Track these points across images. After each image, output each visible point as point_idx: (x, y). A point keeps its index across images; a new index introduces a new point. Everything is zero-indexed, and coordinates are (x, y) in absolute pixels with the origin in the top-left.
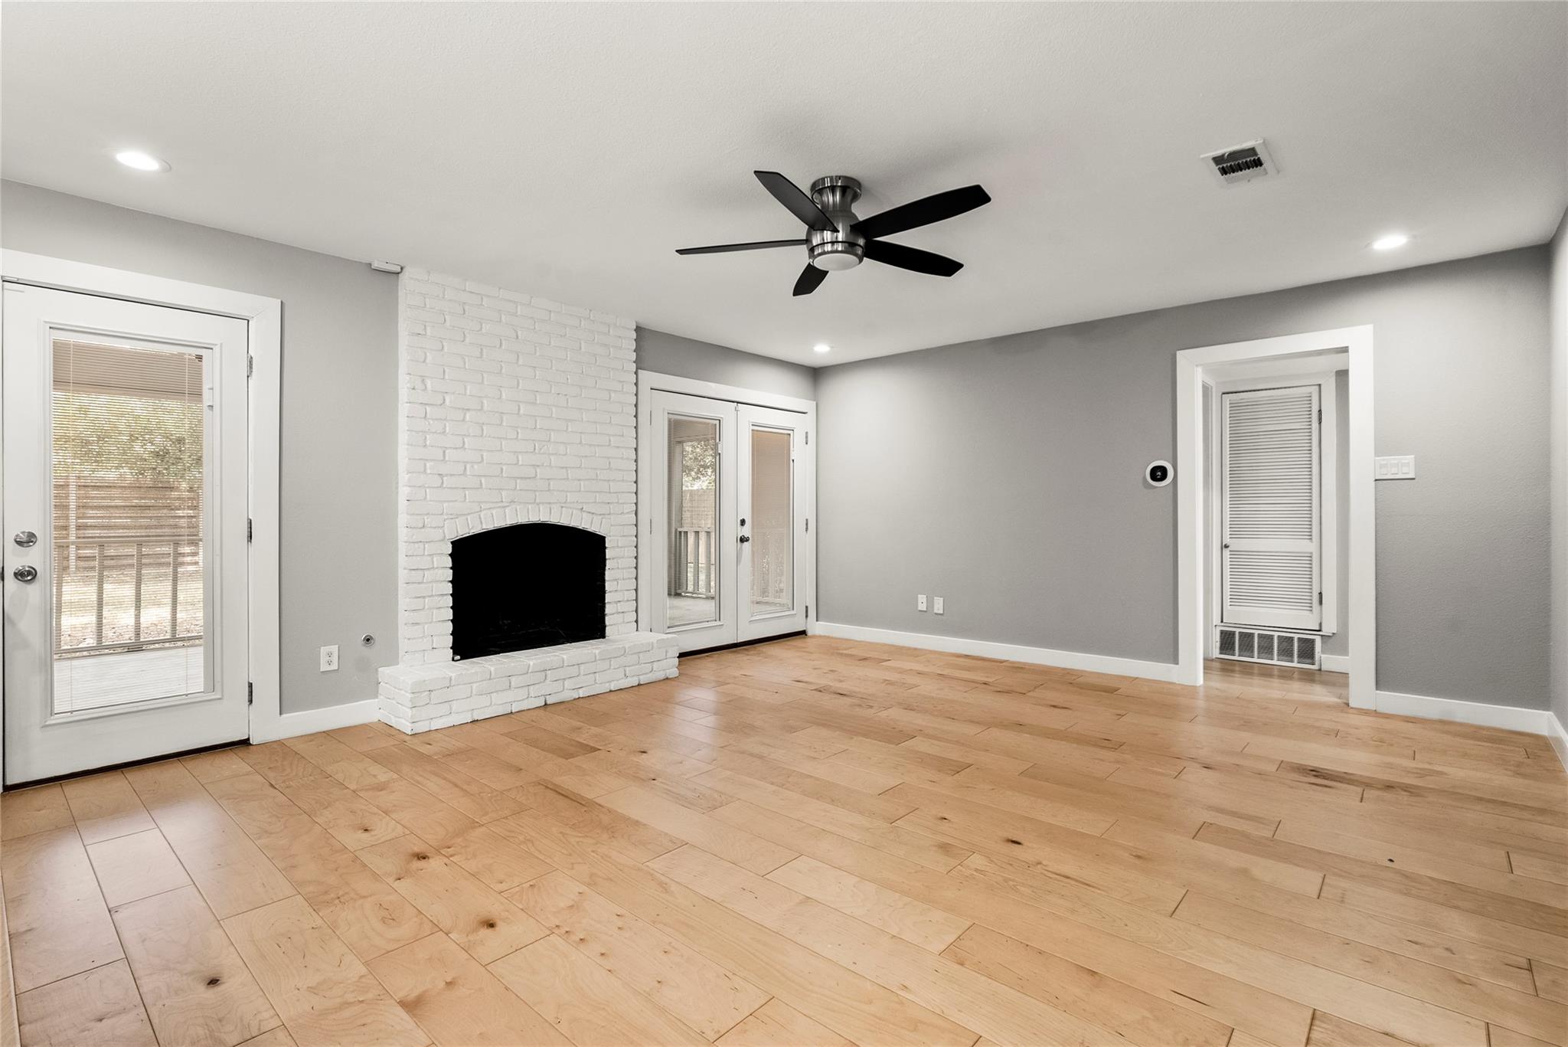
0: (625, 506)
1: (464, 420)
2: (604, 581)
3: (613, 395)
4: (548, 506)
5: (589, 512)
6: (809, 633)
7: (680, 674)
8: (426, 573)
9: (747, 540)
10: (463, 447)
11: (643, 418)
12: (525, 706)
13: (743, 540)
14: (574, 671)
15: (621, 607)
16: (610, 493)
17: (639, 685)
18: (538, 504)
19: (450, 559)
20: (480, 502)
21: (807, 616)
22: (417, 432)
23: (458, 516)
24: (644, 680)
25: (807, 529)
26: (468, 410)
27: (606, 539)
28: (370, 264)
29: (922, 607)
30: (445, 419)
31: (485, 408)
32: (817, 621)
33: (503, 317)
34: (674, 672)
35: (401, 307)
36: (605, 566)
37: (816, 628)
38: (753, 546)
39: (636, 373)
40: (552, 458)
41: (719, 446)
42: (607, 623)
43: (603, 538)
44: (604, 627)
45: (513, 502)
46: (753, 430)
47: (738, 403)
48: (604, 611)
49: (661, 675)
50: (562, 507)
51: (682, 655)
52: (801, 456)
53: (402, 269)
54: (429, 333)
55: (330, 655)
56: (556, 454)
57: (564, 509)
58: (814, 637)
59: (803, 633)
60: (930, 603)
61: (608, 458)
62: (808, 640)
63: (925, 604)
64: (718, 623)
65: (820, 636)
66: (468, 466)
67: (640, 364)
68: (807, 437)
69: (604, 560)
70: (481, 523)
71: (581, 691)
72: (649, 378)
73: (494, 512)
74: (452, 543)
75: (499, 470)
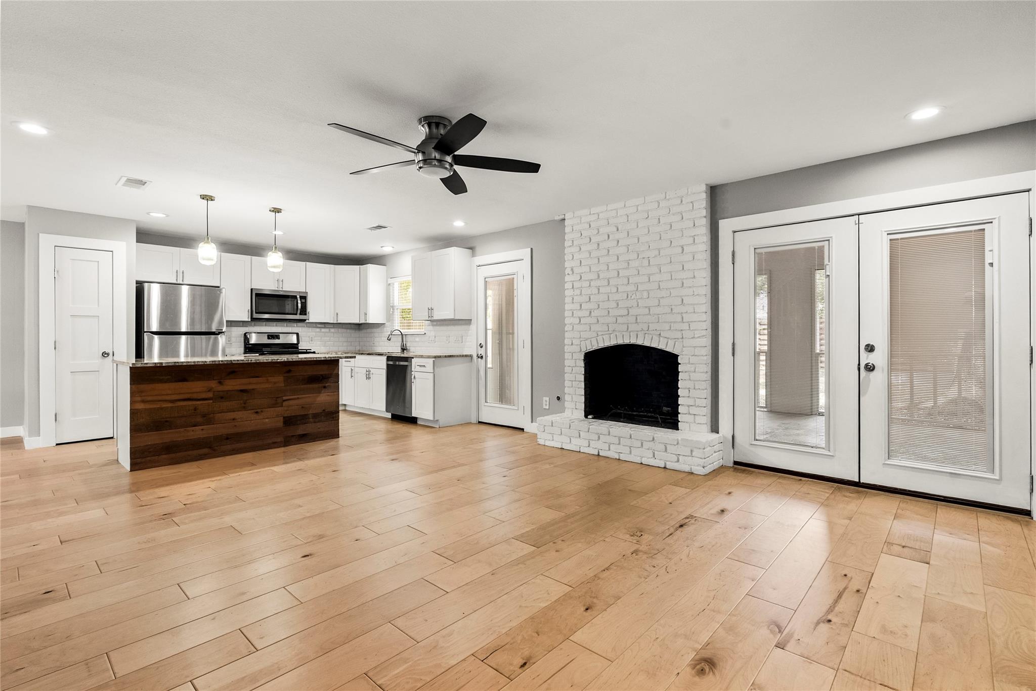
1: (590, 286)
3: (685, 249)
4: (636, 333)
5: (666, 338)
8: (573, 368)
9: (874, 369)
10: (590, 302)
11: (724, 259)
12: (587, 450)
13: (869, 368)
14: (616, 440)
15: (692, 411)
16: (682, 322)
17: (665, 468)
18: (630, 332)
19: (583, 362)
20: (597, 331)
23: (587, 339)
24: (670, 465)
26: (592, 280)
27: (679, 357)
30: (582, 287)
31: (601, 277)
33: (610, 220)
34: (700, 471)
36: (678, 377)
39: (708, 225)
42: (680, 419)
43: (676, 356)
44: (678, 422)
45: (614, 330)
46: (891, 240)
47: (860, 215)
50: (646, 334)
53: (565, 215)
54: (574, 244)
55: (546, 401)
56: (641, 298)
57: (646, 335)
66: (592, 311)
67: (720, 216)
70: (598, 343)
71: (620, 455)
72: (732, 224)
73: (605, 337)
74: (584, 354)
75: (607, 312)
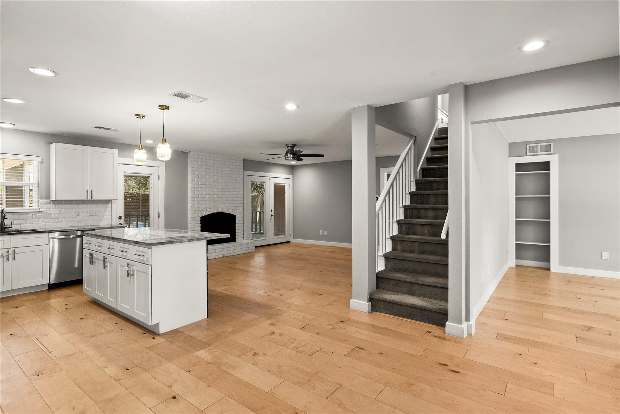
0: (241, 207)
1: (203, 187)
2: (235, 227)
3: (237, 178)
4: (222, 208)
5: (232, 209)
6: (291, 242)
7: (255, 251)
8: (195, 225)
9: (273, 216)
10: (203, 194)
11: (245, 184)
12: (219, 257)
13: (272, 215)
14: (229, 249)
15: (239, 234)
16: (237, 204)
17: (245, 253)
18: (220, 207)
19: (200, 221)
20: (206, 207)
21: (290, 237)
22: (193, 191)
23: (202, 211)
24: (246, 252)
25: (290, 212)
26: (204, 185)
27: (236, 216)
28: (183, 151)
29: (321, 234)
30: (199, 187)
31: (208, 184)
32: (293, 238)
33: (212, 161)
34: (254, 250)
35: (189, 161)
36: (236, 223)
37: (293, 241)
38: (274, 217)
39: (243, 172)
40: (223, 195)
41: (265, 190)
42: (236, 238)
44: (235, 239)
45: (214, 207)
46: (274, 185)
47: (270, 177)
48: (235, 234)
49: (250, 251)
51: (256, 247)
52: (288, 192)
53: (189, 152)
54: (195, 167)
57: (226, 208)
58: (292, 243)
59: (289, 242)
60: (323, 233)
61: (236, 195)
62: (291, 244)
63: (322, 233)
64: (265, 239)
65: (294, 243)
66: (204, 198)
67: (244, 169)
68: (290, 186)
69: (235, 221)
70: (207, 212)
71: (231, 254)
72: (247, 173)
73: (210, 210)
74: (201, 217)
75: (211, 199)
